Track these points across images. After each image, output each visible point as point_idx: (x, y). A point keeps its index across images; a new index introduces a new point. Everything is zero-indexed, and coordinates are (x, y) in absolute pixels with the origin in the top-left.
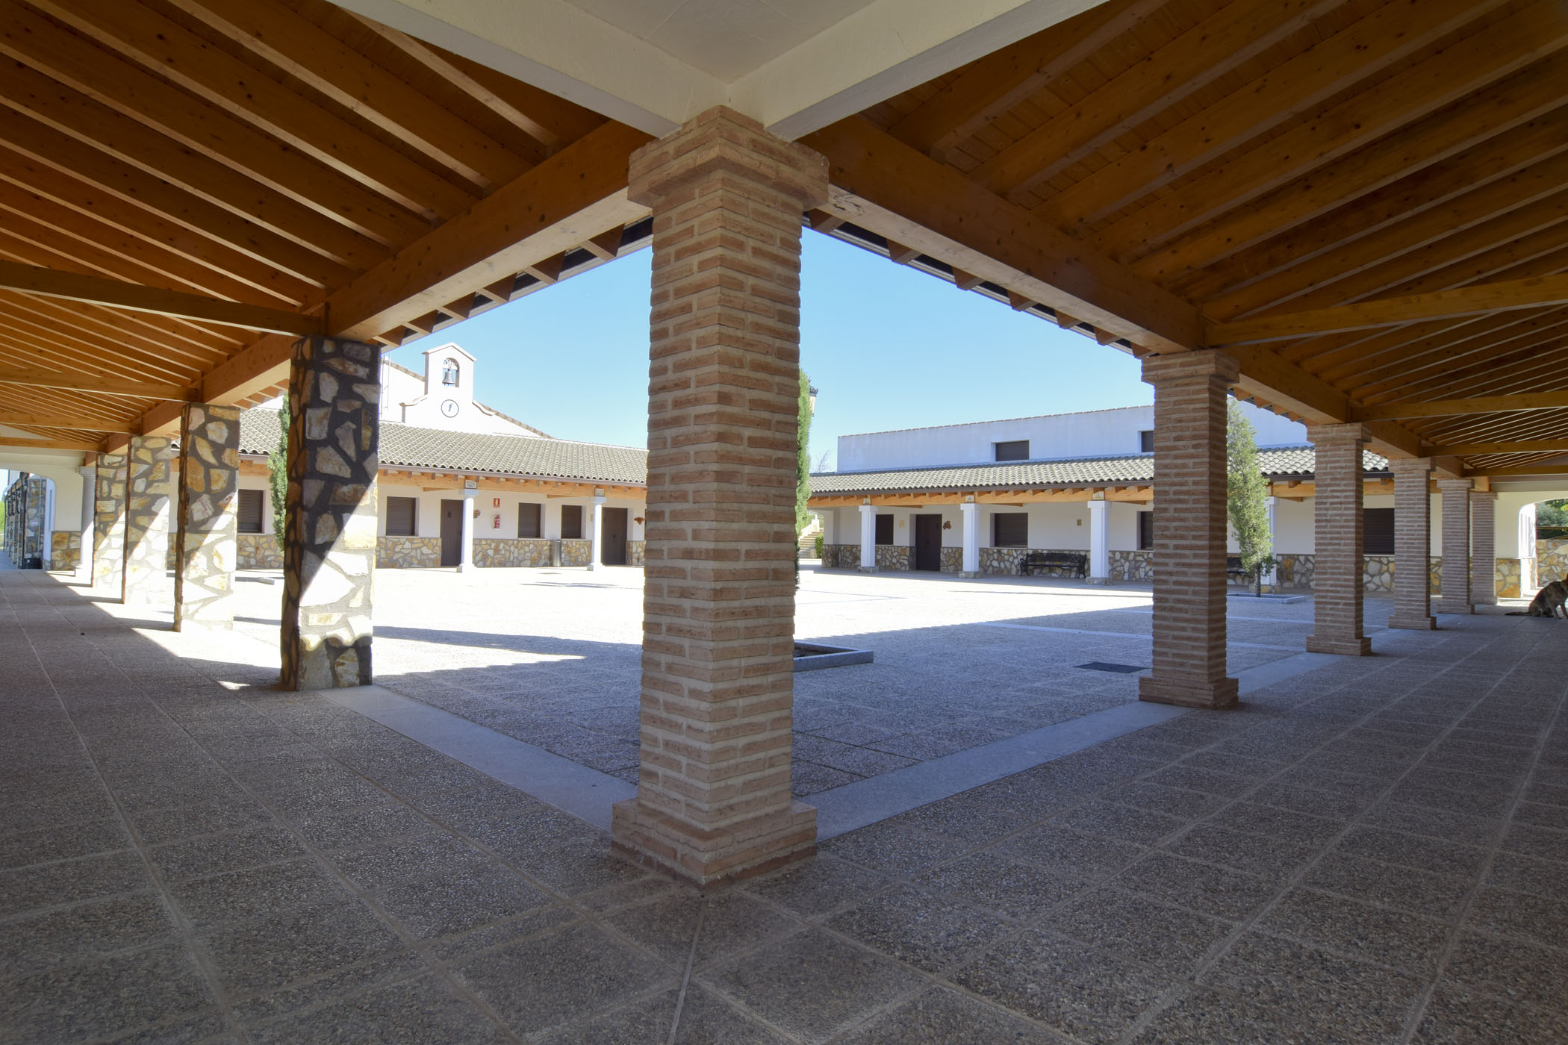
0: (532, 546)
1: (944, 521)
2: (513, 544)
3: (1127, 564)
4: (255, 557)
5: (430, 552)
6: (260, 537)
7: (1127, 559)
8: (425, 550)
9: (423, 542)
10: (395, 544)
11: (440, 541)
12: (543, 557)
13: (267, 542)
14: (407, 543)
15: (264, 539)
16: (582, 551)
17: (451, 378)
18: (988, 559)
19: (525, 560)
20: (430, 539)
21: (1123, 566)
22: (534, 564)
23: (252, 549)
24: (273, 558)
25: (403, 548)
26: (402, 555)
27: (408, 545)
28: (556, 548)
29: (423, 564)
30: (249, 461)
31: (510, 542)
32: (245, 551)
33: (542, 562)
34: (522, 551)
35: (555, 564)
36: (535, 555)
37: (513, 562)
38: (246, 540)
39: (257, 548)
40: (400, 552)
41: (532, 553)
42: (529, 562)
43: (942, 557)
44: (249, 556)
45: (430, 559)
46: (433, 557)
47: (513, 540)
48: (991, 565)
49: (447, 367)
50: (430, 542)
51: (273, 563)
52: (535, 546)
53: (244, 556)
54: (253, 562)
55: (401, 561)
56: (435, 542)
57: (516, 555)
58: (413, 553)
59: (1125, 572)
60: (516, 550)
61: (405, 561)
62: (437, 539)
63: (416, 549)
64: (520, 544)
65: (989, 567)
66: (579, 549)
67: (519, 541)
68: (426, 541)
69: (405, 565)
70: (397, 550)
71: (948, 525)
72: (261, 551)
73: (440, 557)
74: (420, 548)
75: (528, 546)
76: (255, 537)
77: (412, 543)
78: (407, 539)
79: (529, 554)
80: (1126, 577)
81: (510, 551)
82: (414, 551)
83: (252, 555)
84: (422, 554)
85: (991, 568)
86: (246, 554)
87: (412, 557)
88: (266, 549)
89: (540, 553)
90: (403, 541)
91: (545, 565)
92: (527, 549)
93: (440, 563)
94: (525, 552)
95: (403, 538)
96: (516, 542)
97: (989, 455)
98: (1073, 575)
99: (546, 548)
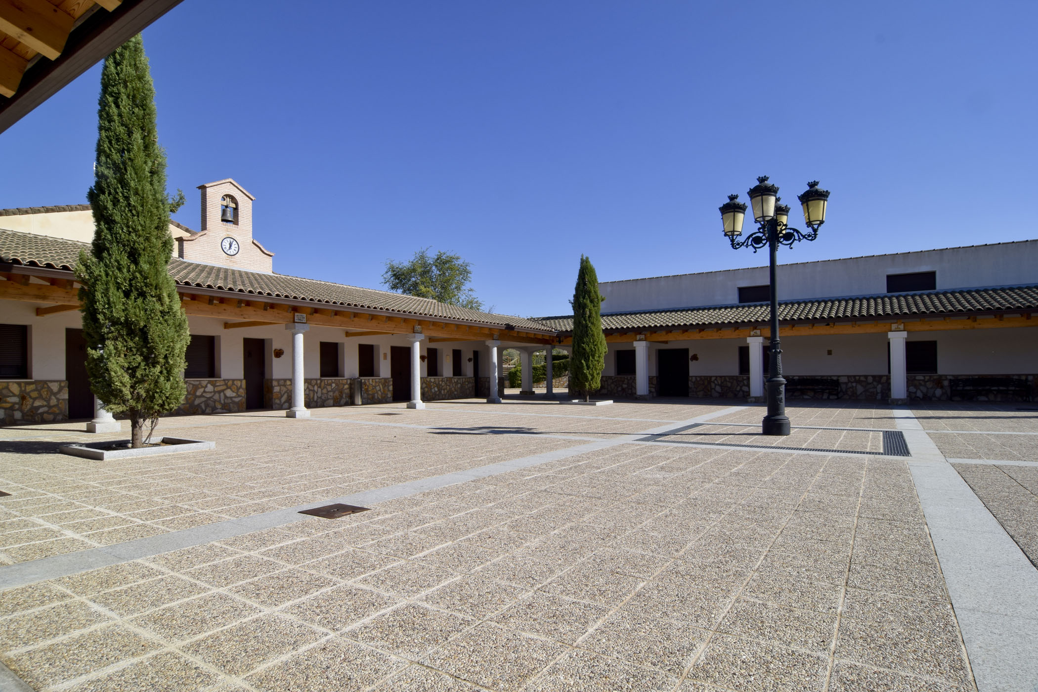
0: (334, 385)
1: (691, 354)
2: (316, 384)
3: (880, 386)
4: (20, 410)
5: (234, 394)
6: (27, 383)
7: (879, 382)
8: (229, 393)
9: (226, 384)
10: (196, 388)
11: (244, 382)
12: (344, 396)
13: (36, 390)
14: (209, 385)
15: (33, 387)
16: (378, 388)
17: (230, 216)
18: (738, 385)
19: (328, 399)
20: (233, 380)
21: (876, 388)
22: (337, 403)
23: (15, 400)
24: (45, 409)
25: (204, 392)
26: (203, 399)
27: (210, 388)
28: (357, 386)
29: (228, 408)
30: (24, 276)
31: (314, 382)
32: (6, 402)
33: (343, 401)
34: (325, 391)
35: (356, 402)
36: (337, 394)
37: (316, 402)
38: (7, 388)
39: (23, 398)
40: (202, 396)
41: (334, 392)
42: (331, 402)
43: (690, 384)
44: (12, 408)
45: (234, 402)
46: (237, 400)
47: (316, 380)
48: (741, 390)
49: (225, 203)
50: (233, 384)
51: (45, 416)
52: (337, 385)
53: (5, 409)
54: (18, 415)
55: (203, 406)
56: (239, 383)
57: (319, 394)
58: (216, 397)
59: (877, 393)
60: (320, 390)
61: (207, 406)
62: (241, 380)
63: (219, 392)
64: (323, 383)
65: (739, 391)
66: (375, 386)
67: (321, 381)
68: (230, 383)
69: (207, 411)
70: (199, 393)
71: (695, 358)
72: (29, 402)
73: (244, 400)
74: (223, 391)
75: (331, 385)
76: (19, 384)
77: (214, 386)
78: (209, 382)
79: (331, 394)
80: (879, 397)
81: (314, 391)
82: (217, 395)
83: (17, 406)
84: (226, 397)
85: (741, 393)
86: (8, 405)
87: (215, 401)
88: (35, 399)
89: (341, 393)
90: (204, 383)
91: (346, 404)
92: (329, 388)
93: (245, 406)
94: (328, 392)
95: (204, 381)
96: (319, 382)
97: (734, 298)
98: (825, 396)
99: (346, 386)
